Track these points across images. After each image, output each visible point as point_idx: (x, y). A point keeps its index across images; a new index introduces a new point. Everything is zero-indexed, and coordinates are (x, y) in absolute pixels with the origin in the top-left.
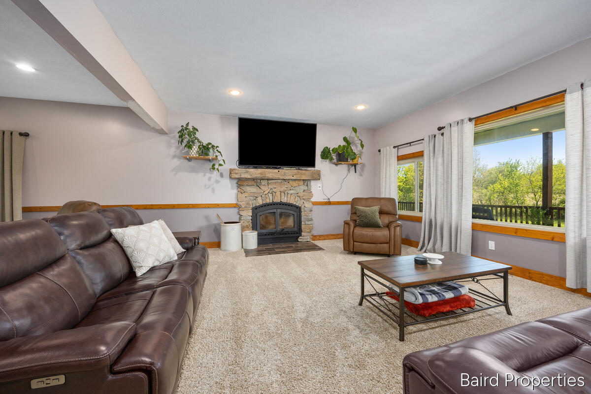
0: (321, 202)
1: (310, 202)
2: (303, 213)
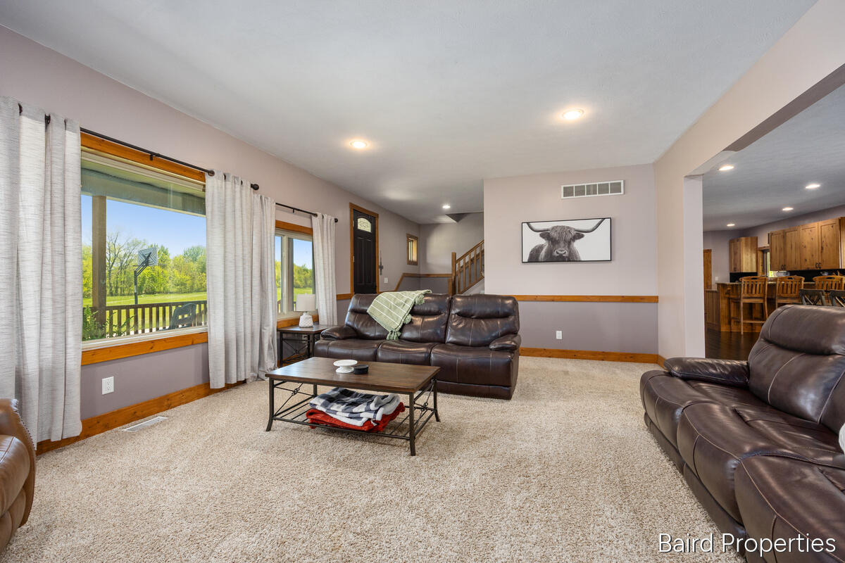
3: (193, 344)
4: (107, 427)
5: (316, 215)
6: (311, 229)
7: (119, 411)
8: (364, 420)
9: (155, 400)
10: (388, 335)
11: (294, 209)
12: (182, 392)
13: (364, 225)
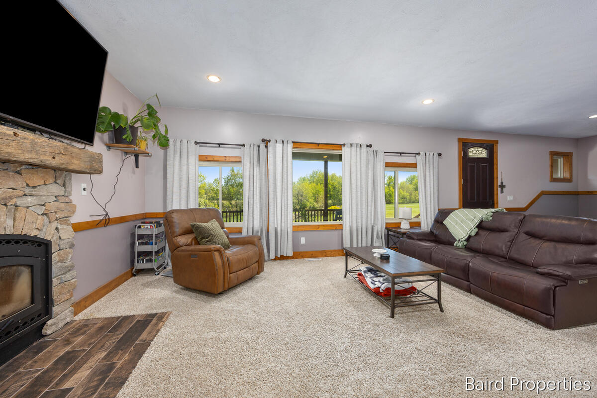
0: (88, 223)
1: (68, 225)
2: (55, 257)
3: (336, 229)
4: (303, 257)
5: (419, 154)
6: (416, 164)
7: (306, 252)
8: (376, 286)
9: (320, 251)
10: (456, 242)
11: (401, 153)
12: (331, 251)
13: (477, 153)
